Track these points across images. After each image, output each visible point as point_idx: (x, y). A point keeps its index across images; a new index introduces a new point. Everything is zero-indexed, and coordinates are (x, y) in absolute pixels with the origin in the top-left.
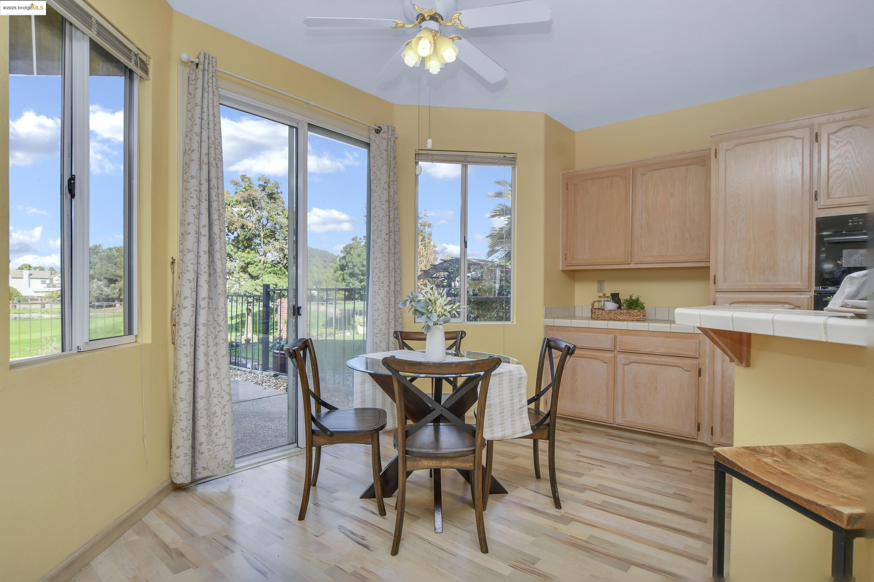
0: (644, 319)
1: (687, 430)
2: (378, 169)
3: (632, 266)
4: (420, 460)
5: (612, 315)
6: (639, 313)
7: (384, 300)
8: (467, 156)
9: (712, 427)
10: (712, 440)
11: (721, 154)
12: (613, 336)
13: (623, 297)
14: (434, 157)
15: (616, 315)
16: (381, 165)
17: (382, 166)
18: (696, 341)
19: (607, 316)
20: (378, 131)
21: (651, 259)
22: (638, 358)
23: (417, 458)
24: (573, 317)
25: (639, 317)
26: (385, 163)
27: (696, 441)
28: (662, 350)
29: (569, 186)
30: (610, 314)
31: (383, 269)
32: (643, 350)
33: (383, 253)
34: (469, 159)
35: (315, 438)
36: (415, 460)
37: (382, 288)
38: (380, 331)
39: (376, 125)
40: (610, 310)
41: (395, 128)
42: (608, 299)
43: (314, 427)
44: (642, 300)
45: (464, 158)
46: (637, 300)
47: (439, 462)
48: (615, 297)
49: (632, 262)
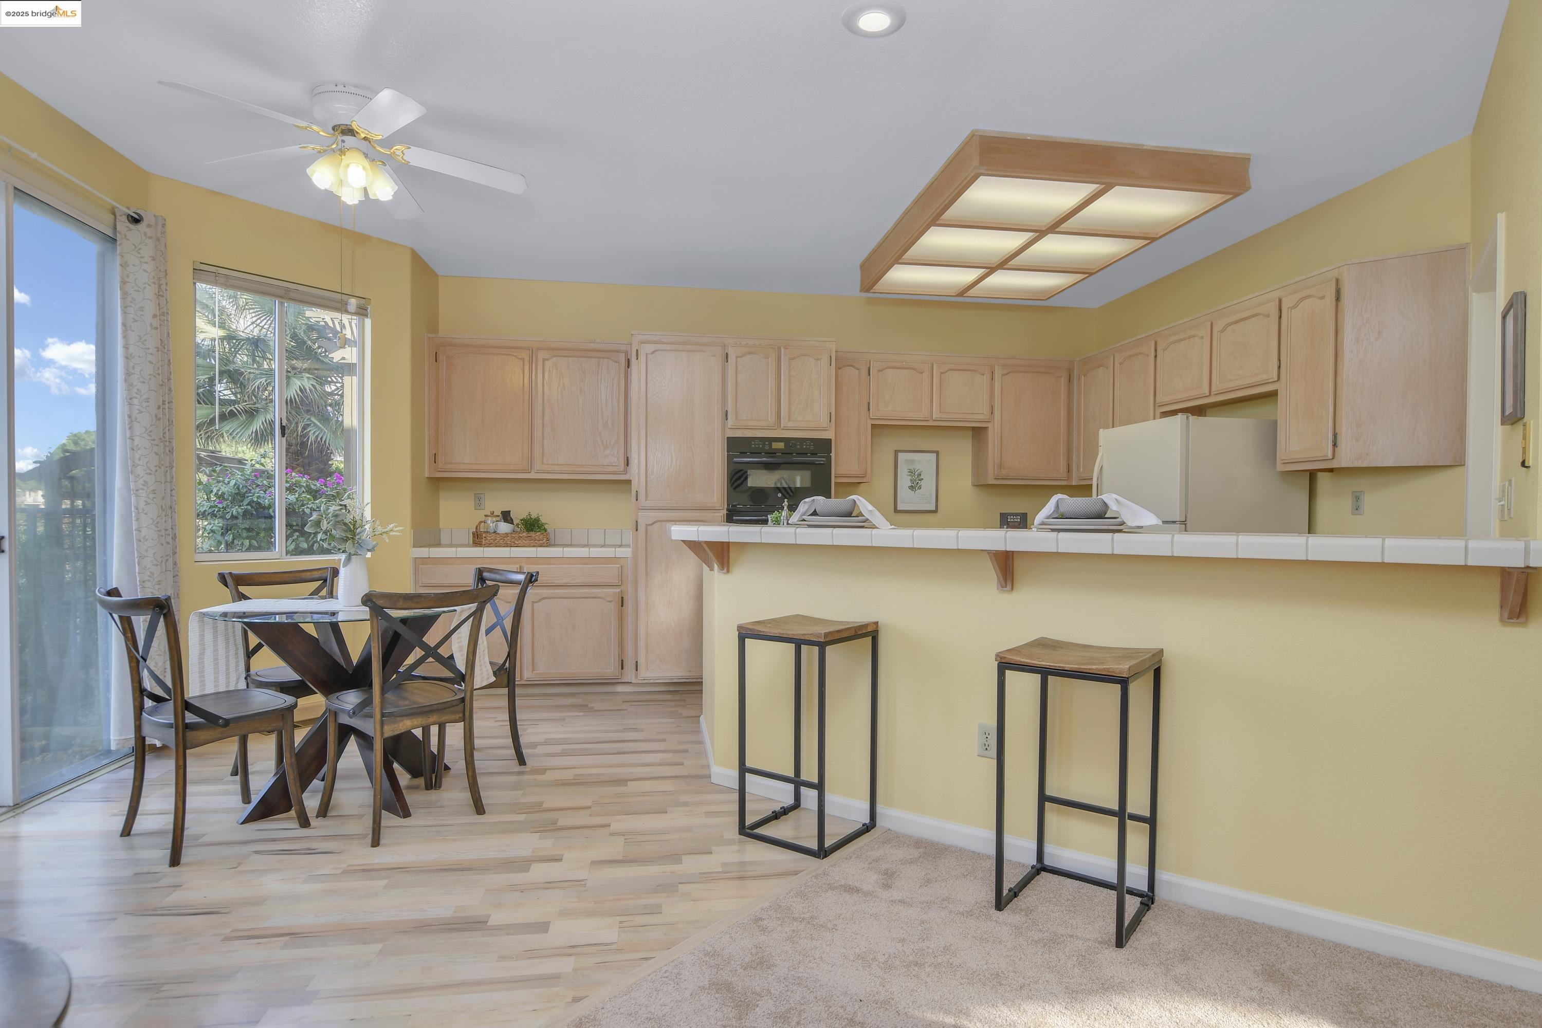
0: (548, 544)
1: (610, 670)
2: (136, 288)
3: (533, 475)
4: (402, 721)
5: (508, 540)
6: (541, 537)
7: (157, 523)
8: (288, 290)
9: (637, 662)
10: (636, 677)
11: (642, 358)
12: (518, 566)
13: (517, 516)
14: (230, 281)
15: (513, 540)
16: (145, 283)
17: (146, 285)
18: (618, 566)
19: (502, 541)
20: (136, 220)
21: (556, 468)
22: (552, 591)
23: (398, 719)
24: (438, 545)
25: (541, 542)
26: (153, 280)
27: (619, 681)
28: (580, 580)
29: (440, 358)
30: (505, 539)
31: (155, 468)
32: (557, 582)
33: (154, 440)
34: (292, 295)
35: (190, 735)
36: (395, 722)
37: (152, 502)
38: (149, 576)
39: (129, 208)
40: (506, 533)
41: (165, 220)
42: (498, 519)
43: (190, 718)
44: (543, 520)
45: (284, 292)
46: (537, 520)
47: (425, 719)
48: (506, 516)
49: (533, 470)
